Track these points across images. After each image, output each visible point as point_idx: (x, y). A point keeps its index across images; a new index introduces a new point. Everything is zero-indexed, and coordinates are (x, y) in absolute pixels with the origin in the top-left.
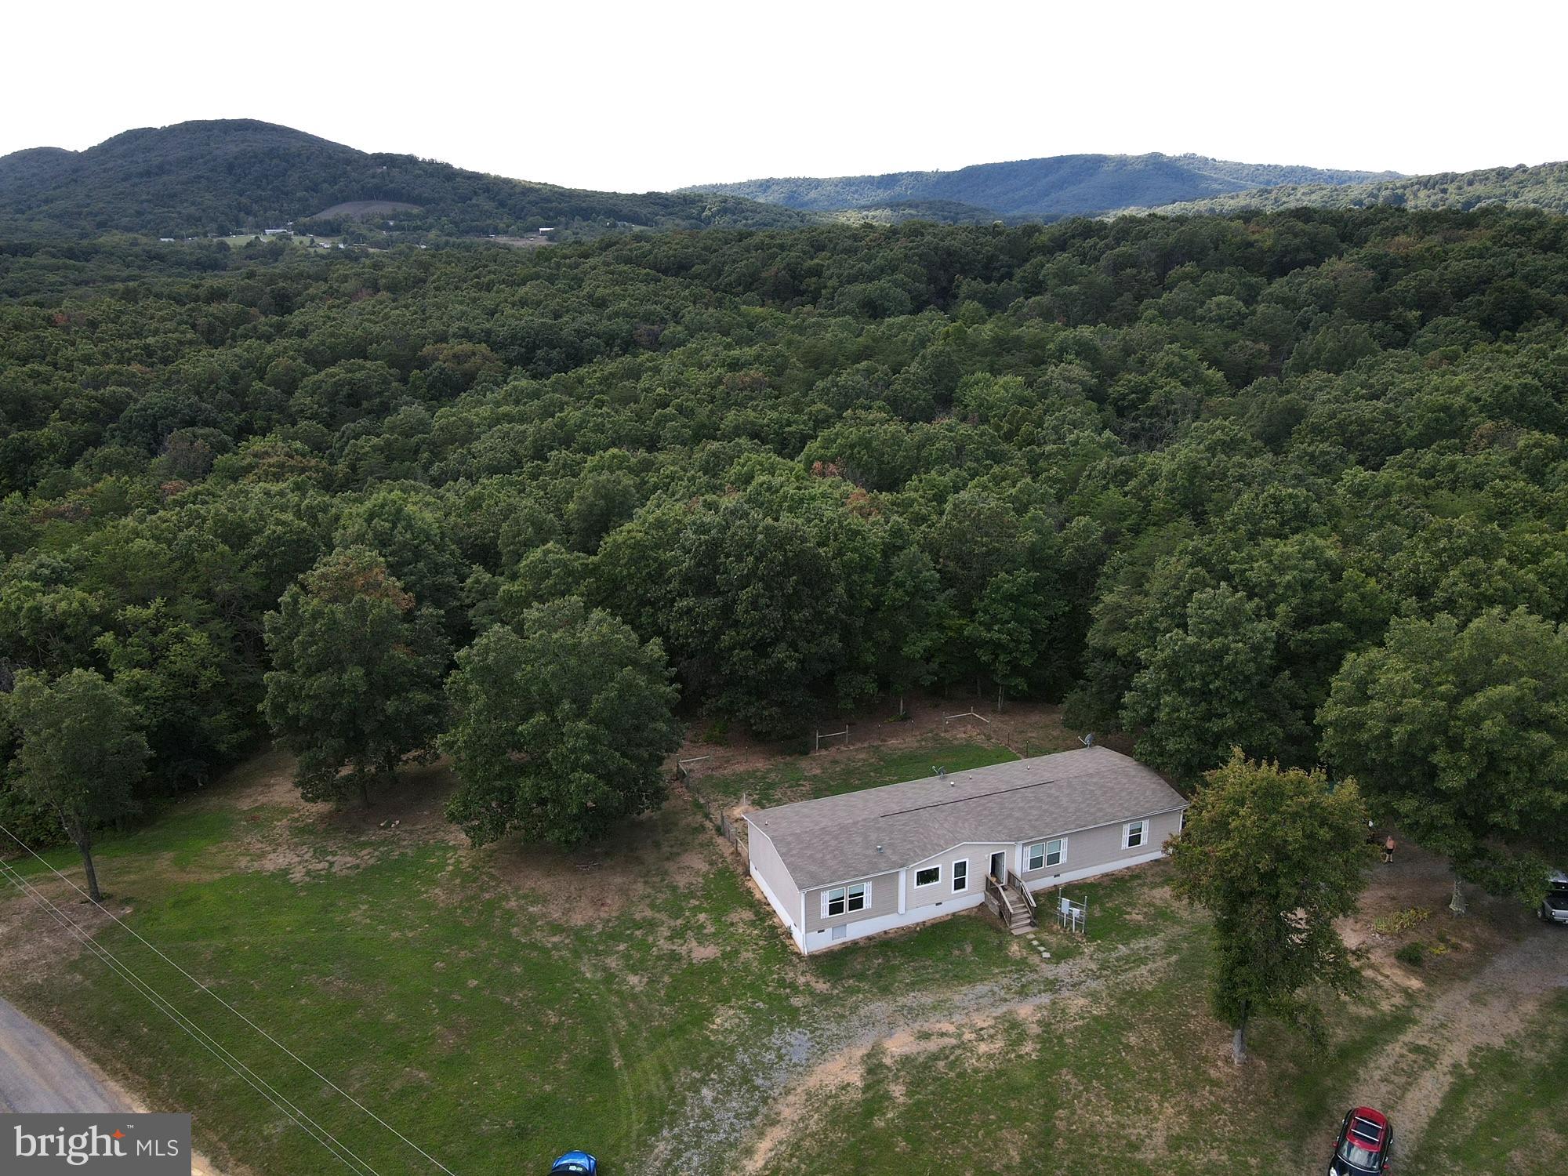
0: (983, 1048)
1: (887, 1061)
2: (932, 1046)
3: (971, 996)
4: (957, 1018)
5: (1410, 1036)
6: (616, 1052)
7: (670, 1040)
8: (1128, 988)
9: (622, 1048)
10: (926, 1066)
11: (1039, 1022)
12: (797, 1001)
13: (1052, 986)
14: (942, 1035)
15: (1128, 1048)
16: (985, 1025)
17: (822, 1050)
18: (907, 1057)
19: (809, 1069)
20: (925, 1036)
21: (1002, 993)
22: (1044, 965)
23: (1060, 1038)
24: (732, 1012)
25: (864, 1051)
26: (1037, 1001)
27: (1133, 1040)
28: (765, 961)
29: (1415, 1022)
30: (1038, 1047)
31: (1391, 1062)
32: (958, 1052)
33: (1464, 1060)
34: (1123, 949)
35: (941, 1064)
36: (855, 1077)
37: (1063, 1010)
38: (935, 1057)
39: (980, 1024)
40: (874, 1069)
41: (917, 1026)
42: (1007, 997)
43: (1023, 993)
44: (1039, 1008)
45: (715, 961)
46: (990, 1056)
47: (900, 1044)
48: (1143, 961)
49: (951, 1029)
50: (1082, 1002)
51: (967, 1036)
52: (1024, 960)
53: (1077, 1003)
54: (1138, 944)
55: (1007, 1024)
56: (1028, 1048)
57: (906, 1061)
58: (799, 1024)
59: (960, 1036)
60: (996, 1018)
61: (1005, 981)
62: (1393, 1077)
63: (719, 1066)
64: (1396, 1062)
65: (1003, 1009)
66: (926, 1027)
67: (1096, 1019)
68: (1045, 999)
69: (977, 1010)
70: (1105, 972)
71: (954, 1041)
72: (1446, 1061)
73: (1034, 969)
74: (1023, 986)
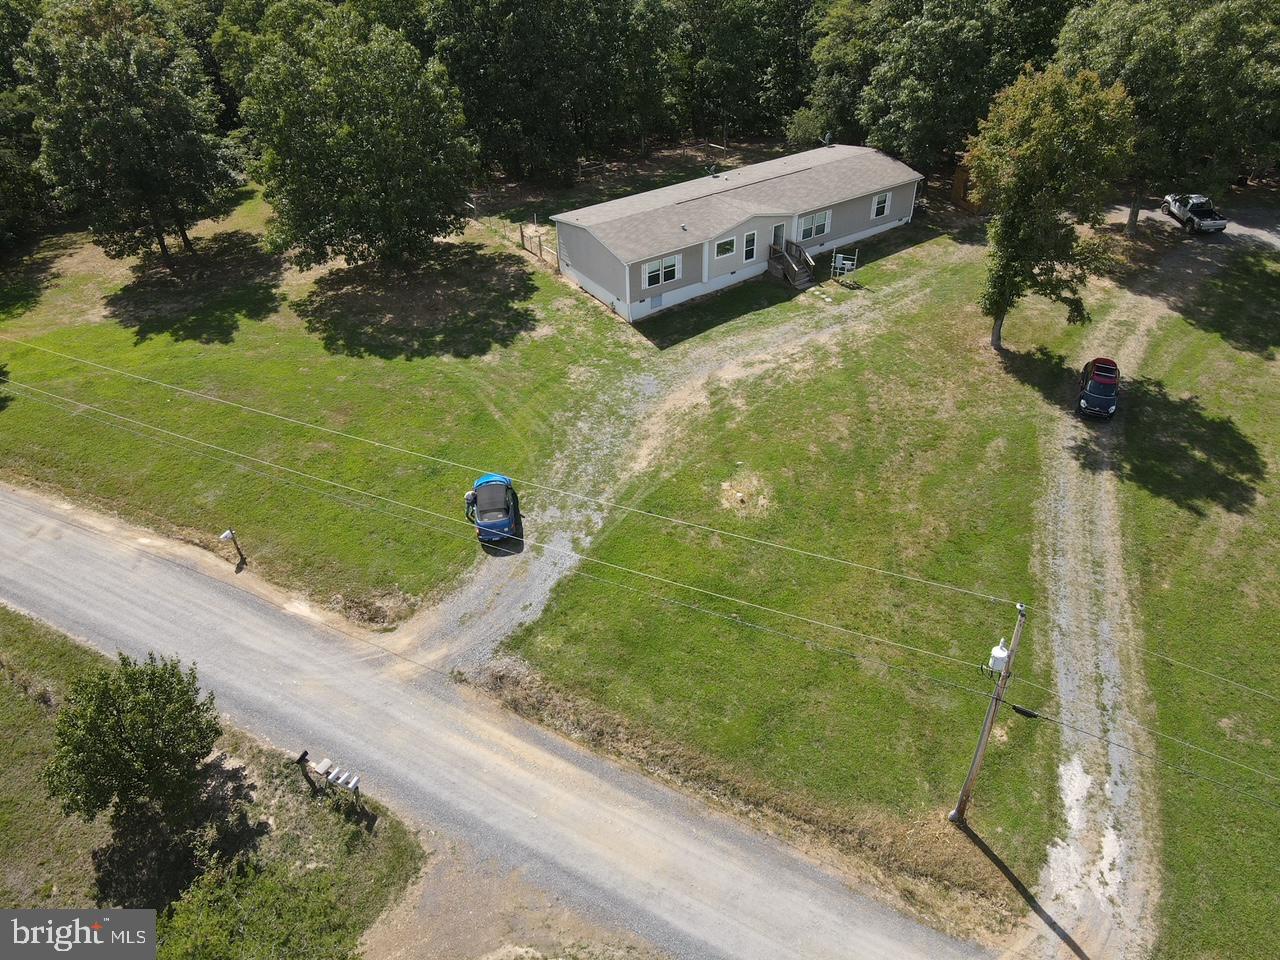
0: (797, 367)
1: (724, 385)
2: (758, 370)
3: (777, 334)
4: (770, 350)
5: (1113, 316)
6: (492, 408)
7: (537, 394)
8: (898, 314)
9: (495, 404)
10: (756, 384)
11: (837, 344)
12: (635, 355)
13: (840, 319)
14: (763, 362)
15: (910, 351)
16: (795, 351)
17: (669, 383)
18: (739, 381)
19: (660, 398)
20: (750, 364)
21: (802, 329)
22: (828, 307)
23: (856, 352)
24: (582, 369)
25: (702, 381)
26: (831, 330)
27: (912, 346)
28: (598, 330)
29: (1115, 307)
30: (841, 360)
31: (1104, 334)
32: (780, 371)
33: (1154, 327)
34: (887, 290)
35: (768, 381)
36: (702, 398)
37: (853, 335)
38: (762, 378)
39: (791, 352)
40: (714, 392)
41: (740, 359)
42: (806, 331)
43: (818, 327)
44: (834, 335)
45: (553, 337)
46: (805, 371)
47: (730, 373)
48: (905, 295)
49: (769, 357)
50: (866, 326)
51: (782, 361)
52: (812, 306)
53: (861, 328)
54: (898, 285)
55: (812, 349)
56: (832, 362)
57: (739, 382)
58: (643, 370)
59: (777, 361)
60: (802, 346)
61: (801, 321)
62: (1107, 343)
63: (585, 407)
64: (1108, 333)
65: (806, 338)
66: (748, 359)
67: (880, 336)
68: (837, 328)
69: (785, 342)
70: (878, 306)
71: (774, 365)
72: (1142, 328)
73: (821, 311)
74: (816, 322)
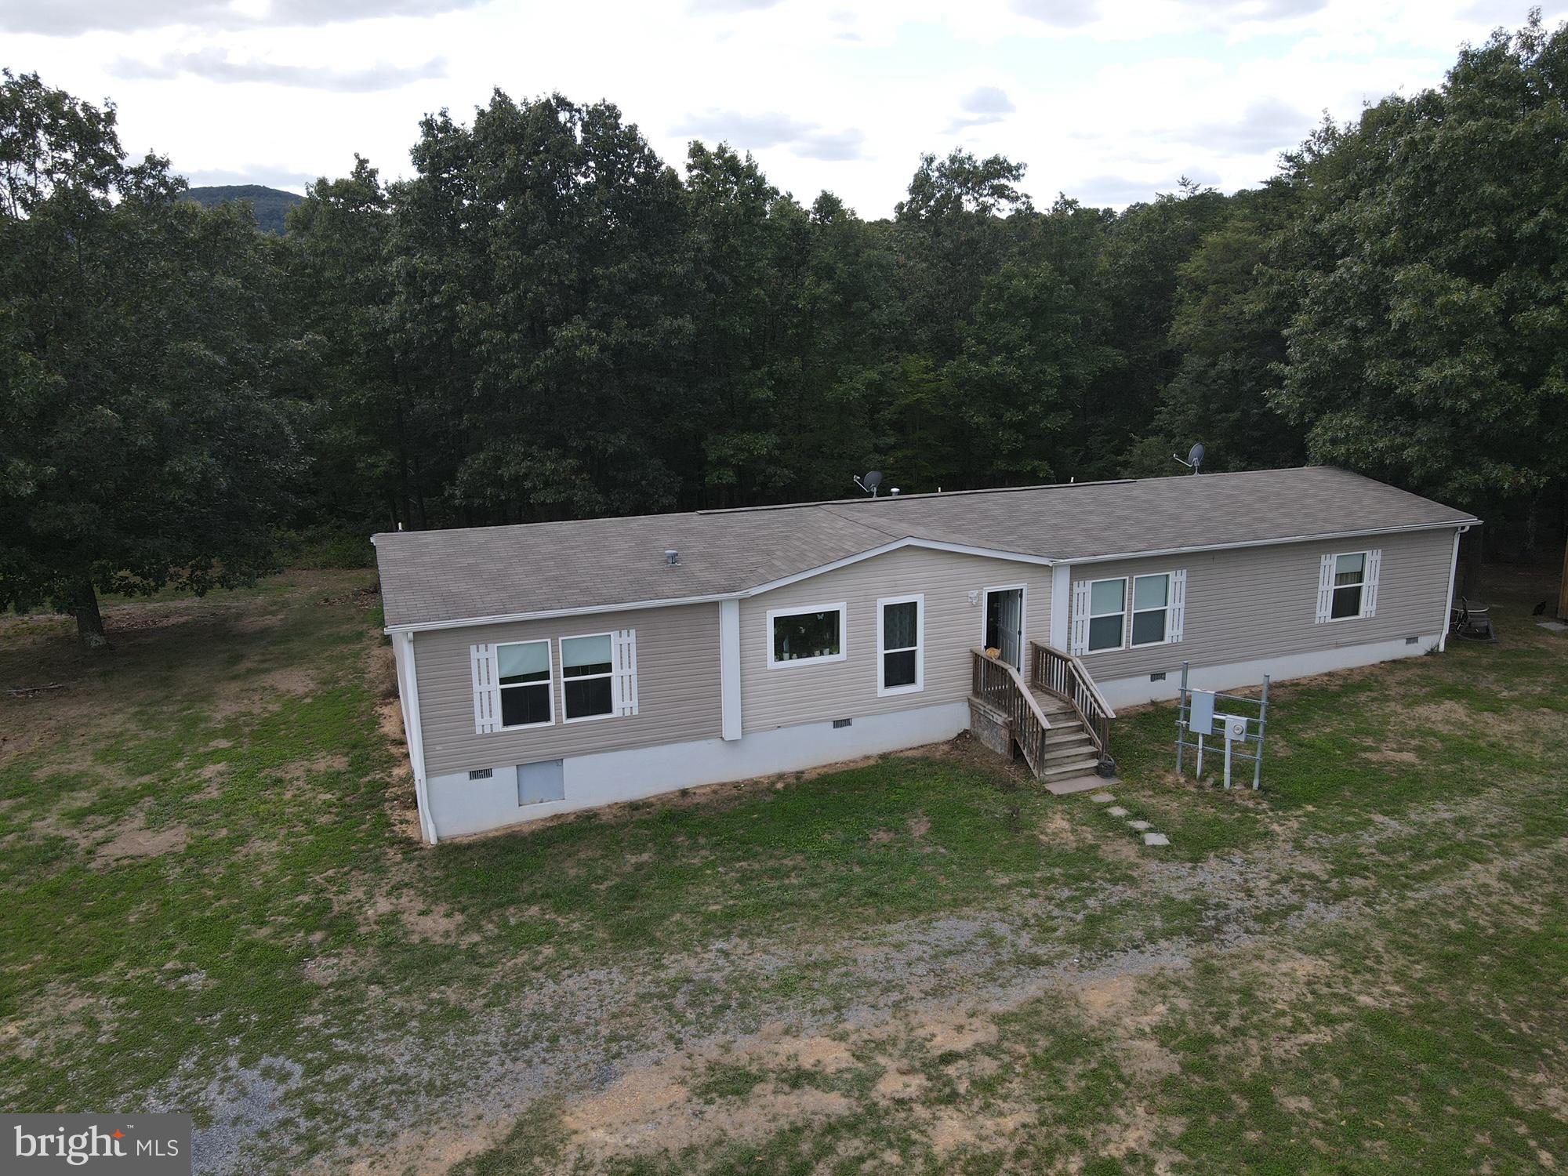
3: (916, 951)
4: (861, 1020)
8: (1454, 925)
11: (1164, 1034)
13: (1192, 918)
14: (798, 1079)
16: (963, 1044)
21: (1024, 940)
22: (1153, 866)
23: (1258, 1092)
25: (475, 1144)
26: (1147, 963)
28: (303, 860)
30: (1176, 1126)
37: (1247, 994)
39: (944, 1041)
41: (709, 1048)
42: (1041, 951)
43: (1095, 940)
44: (1158, 985)
45: (155, 861)
46: (978, 1168)
47: (625, 1117)
49: (835, 1057)
50: (1305, 966)
51: (892, 1086)
52: (1088, 853)
55: (1043, 1042)
56: (1133, 1131)
58: (285, 1043)
59: (863, 1084)
60: (1001, 1020)
61: (1032, 907)
65: (1030, 988)
66: (745, 1049)
68: (1175, 958)
69: (936, 992)
73: (1121, 875)
74: (1092, 920)
